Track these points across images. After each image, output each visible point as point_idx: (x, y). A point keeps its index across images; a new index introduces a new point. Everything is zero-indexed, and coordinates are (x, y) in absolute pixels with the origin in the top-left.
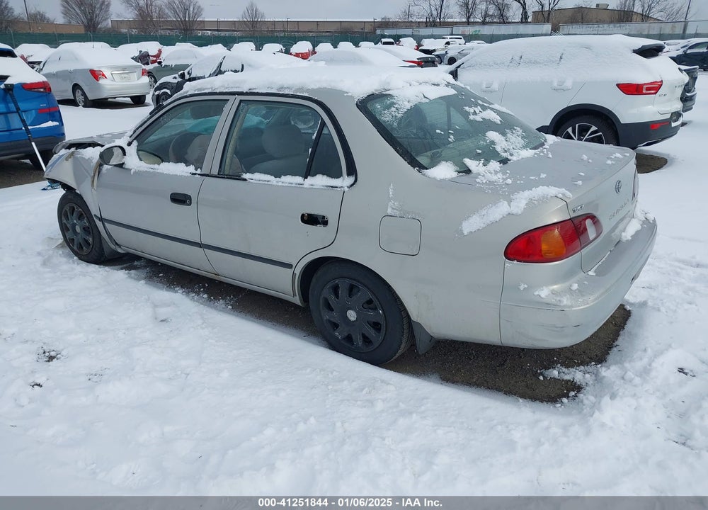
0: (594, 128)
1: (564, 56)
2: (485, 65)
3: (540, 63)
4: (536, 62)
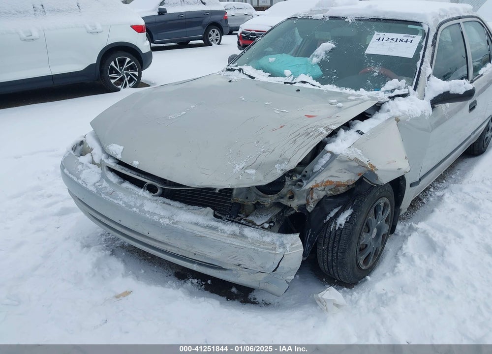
0: (128, 60)
1: (80, 5)
3: (63, 11)
4: (59, 11)
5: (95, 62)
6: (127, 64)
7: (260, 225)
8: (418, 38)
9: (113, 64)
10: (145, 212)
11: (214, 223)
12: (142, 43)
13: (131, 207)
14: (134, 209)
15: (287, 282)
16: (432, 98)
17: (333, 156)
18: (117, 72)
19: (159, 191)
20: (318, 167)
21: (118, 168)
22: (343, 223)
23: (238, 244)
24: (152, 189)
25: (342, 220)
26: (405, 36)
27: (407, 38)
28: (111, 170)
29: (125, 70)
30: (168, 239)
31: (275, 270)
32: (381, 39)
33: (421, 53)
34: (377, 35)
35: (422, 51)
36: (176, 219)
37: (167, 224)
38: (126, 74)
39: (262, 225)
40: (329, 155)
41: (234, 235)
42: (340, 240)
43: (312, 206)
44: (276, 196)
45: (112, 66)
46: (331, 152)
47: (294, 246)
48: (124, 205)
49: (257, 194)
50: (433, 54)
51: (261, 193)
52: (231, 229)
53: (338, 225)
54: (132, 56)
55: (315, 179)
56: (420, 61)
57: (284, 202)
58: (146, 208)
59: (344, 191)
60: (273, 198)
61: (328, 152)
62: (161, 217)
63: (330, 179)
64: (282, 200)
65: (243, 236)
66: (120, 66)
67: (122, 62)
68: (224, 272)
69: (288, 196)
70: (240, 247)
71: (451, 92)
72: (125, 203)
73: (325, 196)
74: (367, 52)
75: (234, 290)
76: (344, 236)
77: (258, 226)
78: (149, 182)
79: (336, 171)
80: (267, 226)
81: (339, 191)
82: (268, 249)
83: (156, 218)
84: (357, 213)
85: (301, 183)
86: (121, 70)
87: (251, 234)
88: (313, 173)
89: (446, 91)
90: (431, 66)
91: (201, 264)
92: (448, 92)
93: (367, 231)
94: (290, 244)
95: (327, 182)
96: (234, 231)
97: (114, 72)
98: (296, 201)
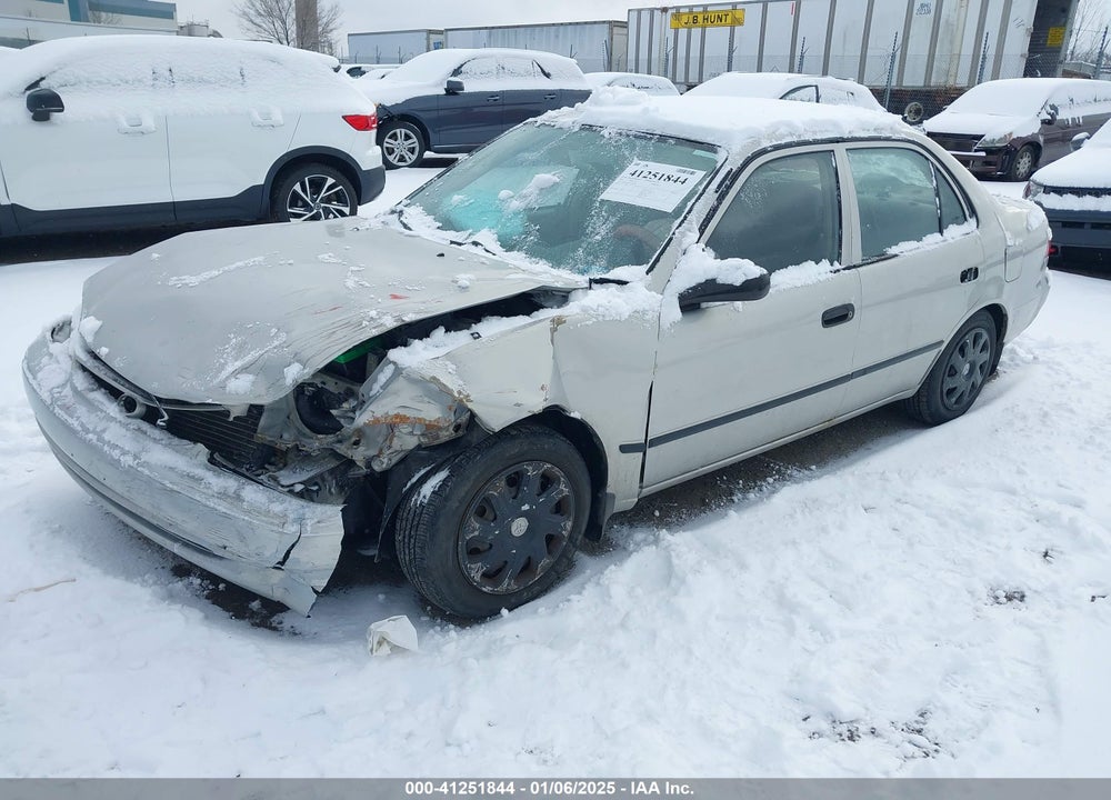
0: (330, 181)
1: (245, 73)
2: (100, 83)
3: (210, 83)
4: (202, 81)
5: (261, 181)
6: (328, 190)
7: (288, 486)
8: (700, 174)
9: (297, 187)
10: (104, 442)
11: (200, 472)
12: (365, 151)
13: (87, 431)
14: (90, 436)
15: (316, 592)
16: (682, 290)
17: (398, 371)
18: (305, 205)
19: (139, 410)
20: (376, 388)
21: (90, 364)
22: (428, 494)
23: (224, 510)
24: (129, 405)
25: (427, 489)
26: (680, 171)
27: (679, 175)
28: (84, 369)
29: (322, 201)
30: (128, 491)
31: (282, 563)
32: (637, 174)
33: (690, 204)
34: (636, 165)
35: (693, 201)
36: (144, 457)
37: (129, 466)
38: (325, 209)
39: (292, 485)
40: (391, 367)
41: (223, 495)
42: (418, 524)
43: (386, 460)
44: (331, 438)
45: (295, 192)
46: (395, 363)
47: (320, 525)
48: (79, 428)
49: (299, 432)
50: (714, 210)
51: (307, 431)
52: (224, 484)
53: (421, 496)
54: (339, 174)
55: (371, 408)
56: (682, 218)
57: (342, 449)
58: (107, 436)
59: (447, 439)
60: (325, 442)
61: (391, 362)
62: (124, 453)
63: (402, 412)
64: (338, 445)
65: (238, 498)
66: (312, 194)
67: (317, 186)
68: (218, 561)
69: (354, 439)
70: (225, 516)
71: (720, 281)
72: (82, 425)
73: (419, 447)
74: (604, 196)
75: (255, 605)
76: (425, 517)
77: (283, 486)
78: (127, 392)
79: (412, 399)
80: (299, 488)
81: (438, 438)
82: (272, 523)
83: (116, 454)
84: (454, 479)
85: (351, 414)
86: (314, 201)
87: (253, 495)
88: (370, 398)
89: (709, 277)
90: (702, 231)
91: (187, 544)
92: (714, 280)
93: (492, 518)
94: (316, 520)
95: (397, 416)
96: (226, 488)
97: (300, 203)
98: (361, 449)
